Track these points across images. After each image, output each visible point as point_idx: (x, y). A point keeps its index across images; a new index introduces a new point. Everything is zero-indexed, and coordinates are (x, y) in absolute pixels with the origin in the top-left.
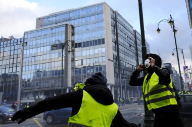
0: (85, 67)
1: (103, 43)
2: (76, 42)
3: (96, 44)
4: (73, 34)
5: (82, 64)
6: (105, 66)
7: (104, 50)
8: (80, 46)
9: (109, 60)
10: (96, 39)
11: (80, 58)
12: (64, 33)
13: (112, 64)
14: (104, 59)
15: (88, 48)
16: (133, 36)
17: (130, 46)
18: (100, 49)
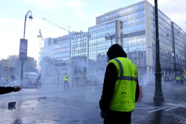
0: (130, 52)
1: (144, 34)
2: (124, 34)
3: (139, 35)
4: (121, 28)
5: (128, 50)
6: (145, 52)
7: (144, 39)
8: (126, 37)
9: (149, 47)
10: (138, 31)
11: (126, 46)
12: (115, 27)
13: (151, 50)
14: (145, 46)
15: (132, 38)
16: (170, 27)
17: (168, 35)
18: (142, 39)
